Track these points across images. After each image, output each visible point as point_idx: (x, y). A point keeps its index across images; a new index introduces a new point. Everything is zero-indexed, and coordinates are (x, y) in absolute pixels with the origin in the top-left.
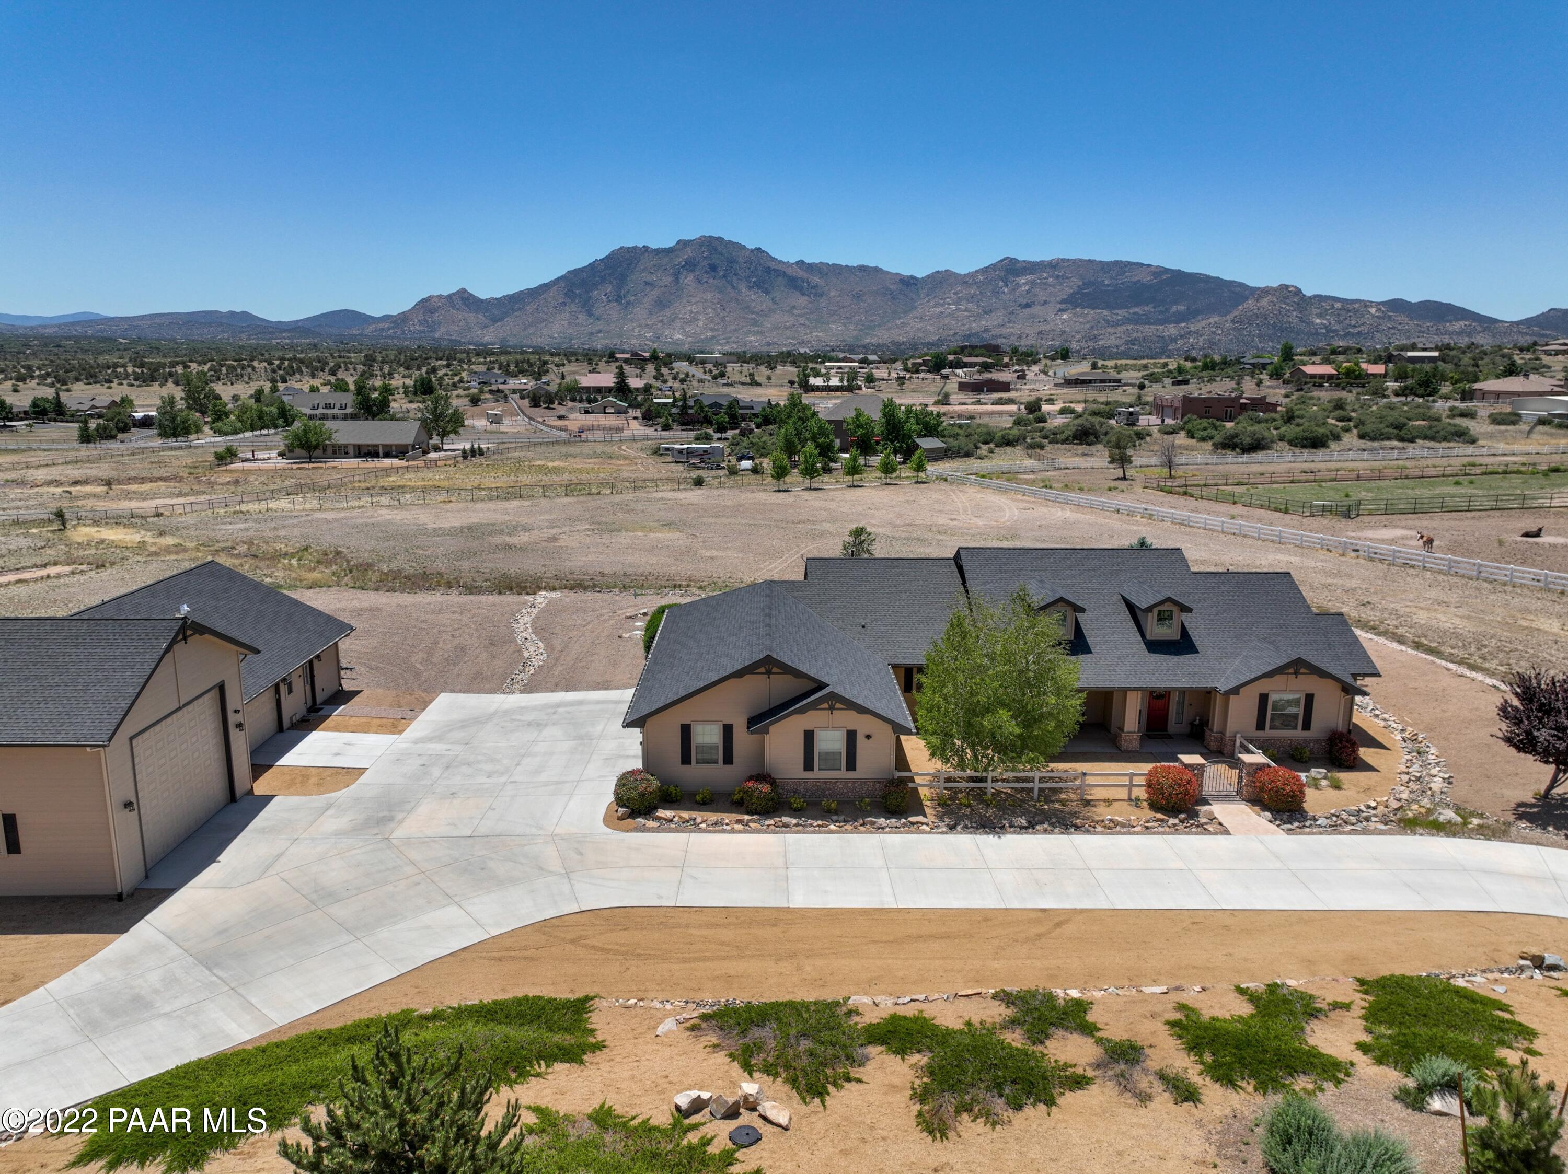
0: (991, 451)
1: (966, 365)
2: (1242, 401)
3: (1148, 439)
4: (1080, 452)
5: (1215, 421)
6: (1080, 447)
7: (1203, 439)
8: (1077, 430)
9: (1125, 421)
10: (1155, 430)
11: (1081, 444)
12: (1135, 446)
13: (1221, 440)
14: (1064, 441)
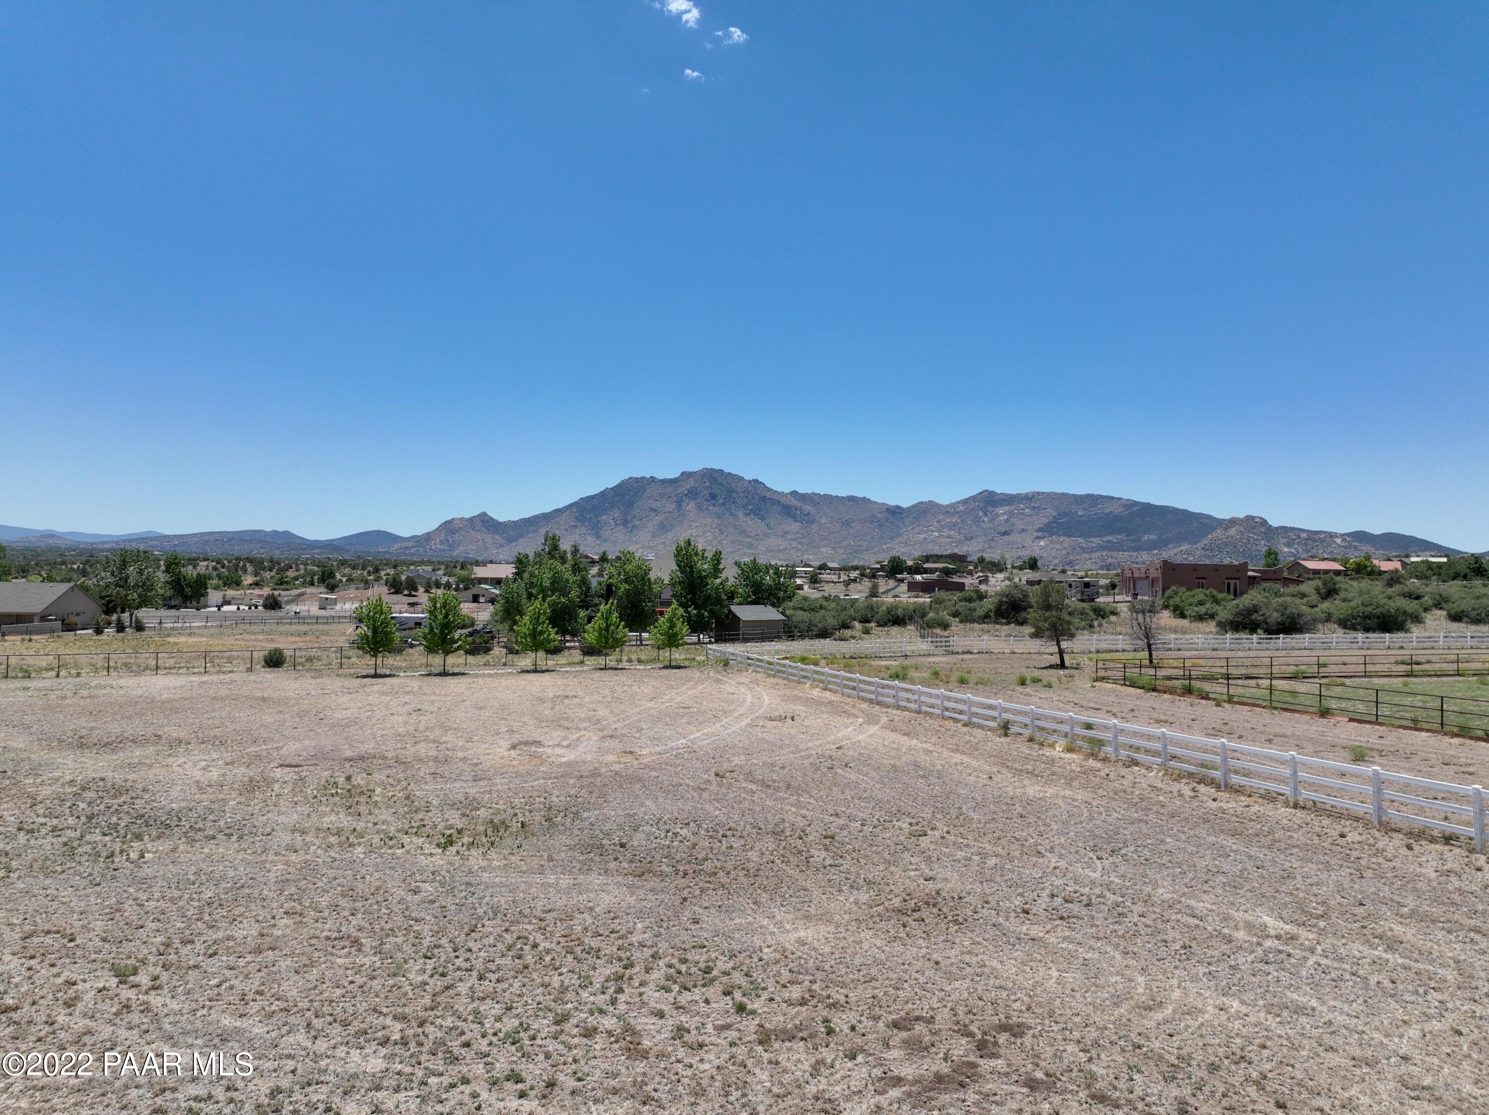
0: (867, 632)
1: (927, 571)
2: (1250, 573)
3: (1113, 618)
4: (1004, 634)
5: (1215, 593)
6: (1005, 627)
7: (1200, 618)
8: (1001, 603)
9: (1079, 596)
10: (1124, 609)
11: (1009, 623)
12: (1091, 626)
13: (1231, 618)
14: (985, 618)
